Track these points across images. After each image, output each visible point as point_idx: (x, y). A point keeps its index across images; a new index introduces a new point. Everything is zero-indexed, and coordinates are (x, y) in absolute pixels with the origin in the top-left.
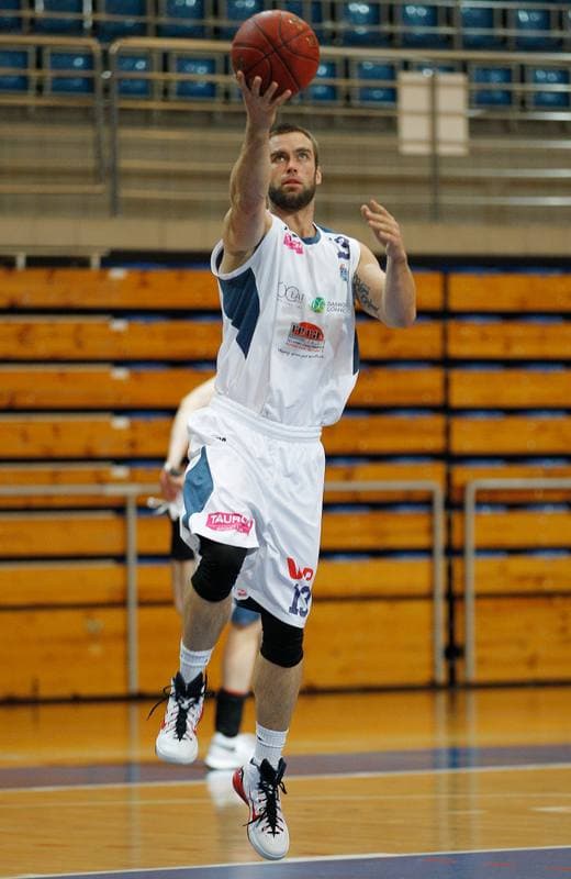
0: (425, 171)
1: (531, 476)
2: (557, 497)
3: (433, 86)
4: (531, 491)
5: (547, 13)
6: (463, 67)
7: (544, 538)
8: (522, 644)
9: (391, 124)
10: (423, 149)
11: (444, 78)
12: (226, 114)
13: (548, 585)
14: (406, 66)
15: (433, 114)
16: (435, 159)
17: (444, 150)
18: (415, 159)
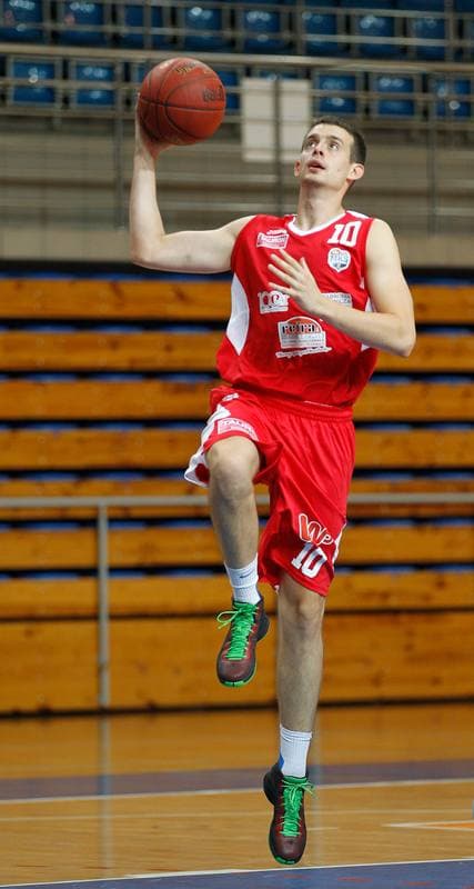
0: (270, 179)
1: (377, 491)
2: (403, 512)
3: (277, 94)
4: (377, 506)
5: (391, 20)
6: (305, 73)
7: (389, 554)
8: (366, 661)
9: (233, 132)
10: (268, 157)
11: (288, 85)
12: (65, 120)
13: (394, 602)
14: (249, 71)
15: (277, 123)
16: (278, 167)
17: (288, 158)
18: (259, 167)
